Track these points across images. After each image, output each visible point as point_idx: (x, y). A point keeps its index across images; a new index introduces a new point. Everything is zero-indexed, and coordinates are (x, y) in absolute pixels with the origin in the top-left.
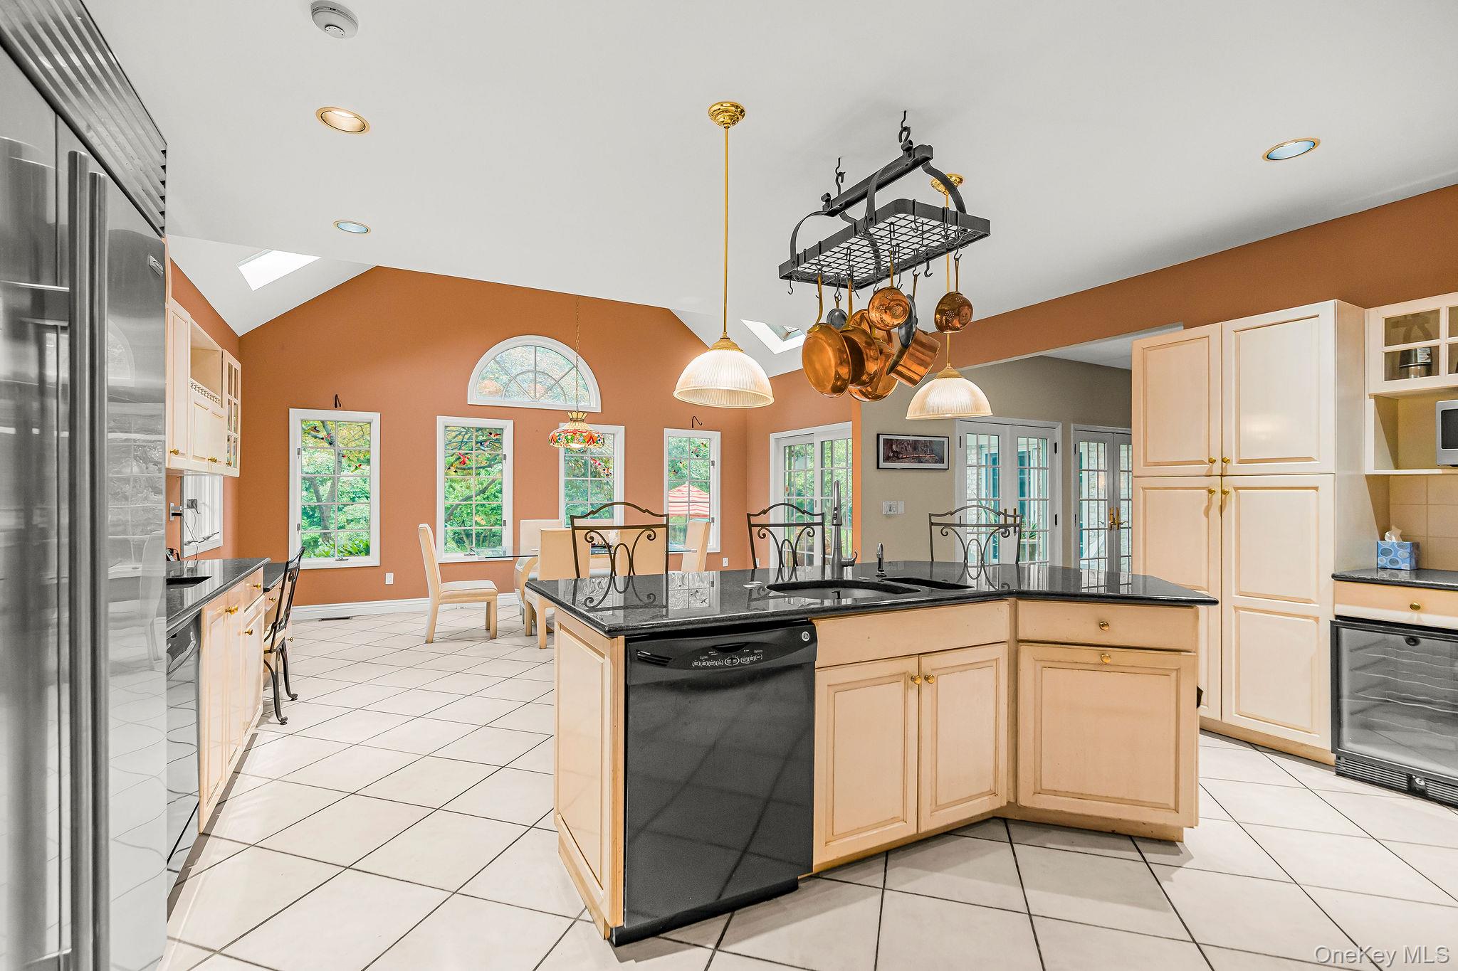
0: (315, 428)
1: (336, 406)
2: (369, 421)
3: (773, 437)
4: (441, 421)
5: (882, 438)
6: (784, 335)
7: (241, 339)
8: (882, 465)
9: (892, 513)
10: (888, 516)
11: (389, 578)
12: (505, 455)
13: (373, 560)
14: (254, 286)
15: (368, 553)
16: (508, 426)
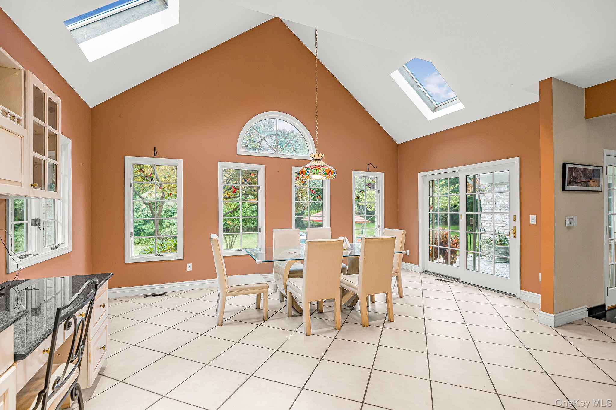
0: (142, 170)
1: (155, 155)
2: (176, 165)
3: (420, 175)
4: (221, 165)
5: (567, 166)
6: (433, 108)
7: (93, 110)
8: (567, 187)
9: (571, 225)
10: (569, 228)
11: (190, 267)
12: (259, 187)
13: (179, 255)
14: (90, 60)
15: (176, 250)
16: (261, 169)
